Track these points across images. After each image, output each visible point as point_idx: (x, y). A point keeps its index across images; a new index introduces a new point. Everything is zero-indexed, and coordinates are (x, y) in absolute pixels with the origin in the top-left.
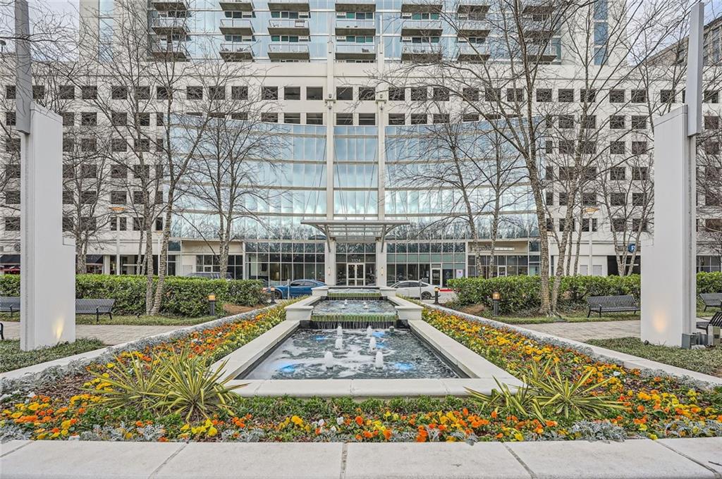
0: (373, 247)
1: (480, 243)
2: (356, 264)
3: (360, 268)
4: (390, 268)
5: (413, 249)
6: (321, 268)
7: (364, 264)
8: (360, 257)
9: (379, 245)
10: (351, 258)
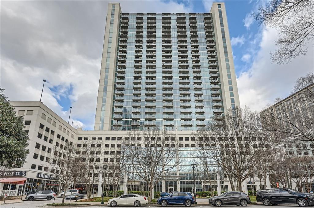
0: (176, 182)
1: (206, 181)
2: (171, 188)
3: (172, 188)
4: (181, 188)
5: (187, 183)
6: (161, 188)
7: (173, 187)
8: (172, 185)
9: (178, 182)
10: (170, 186)
